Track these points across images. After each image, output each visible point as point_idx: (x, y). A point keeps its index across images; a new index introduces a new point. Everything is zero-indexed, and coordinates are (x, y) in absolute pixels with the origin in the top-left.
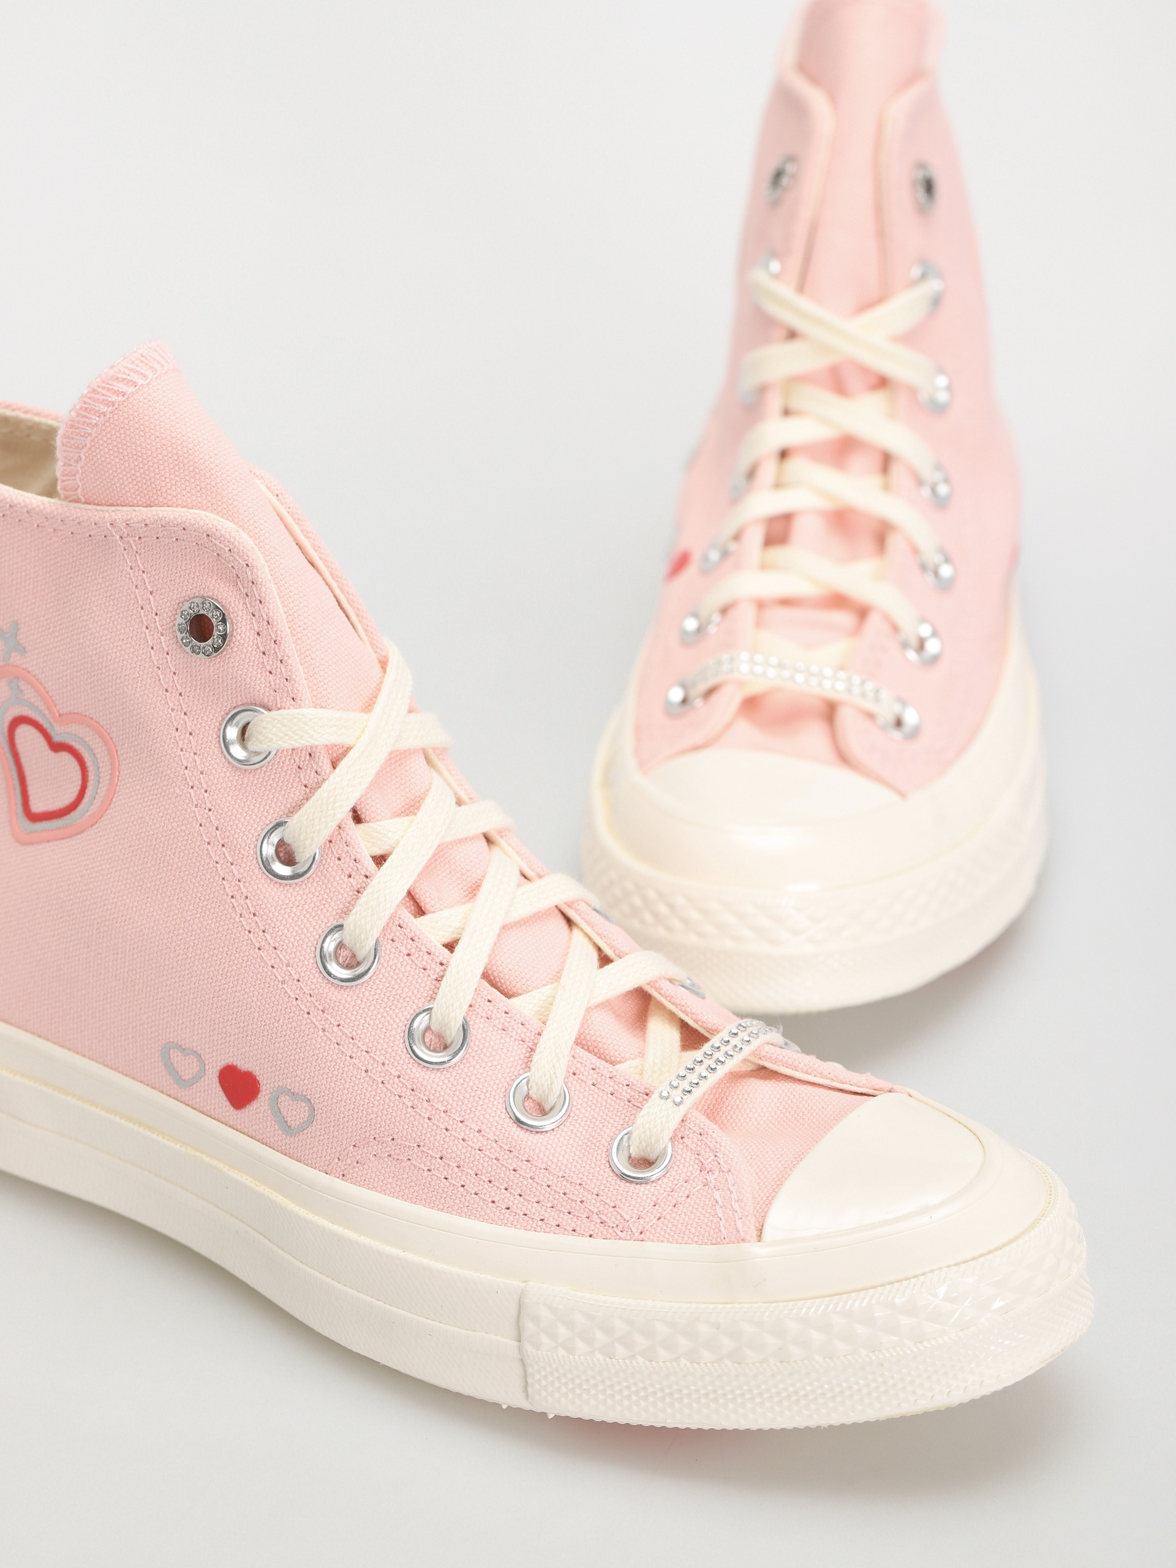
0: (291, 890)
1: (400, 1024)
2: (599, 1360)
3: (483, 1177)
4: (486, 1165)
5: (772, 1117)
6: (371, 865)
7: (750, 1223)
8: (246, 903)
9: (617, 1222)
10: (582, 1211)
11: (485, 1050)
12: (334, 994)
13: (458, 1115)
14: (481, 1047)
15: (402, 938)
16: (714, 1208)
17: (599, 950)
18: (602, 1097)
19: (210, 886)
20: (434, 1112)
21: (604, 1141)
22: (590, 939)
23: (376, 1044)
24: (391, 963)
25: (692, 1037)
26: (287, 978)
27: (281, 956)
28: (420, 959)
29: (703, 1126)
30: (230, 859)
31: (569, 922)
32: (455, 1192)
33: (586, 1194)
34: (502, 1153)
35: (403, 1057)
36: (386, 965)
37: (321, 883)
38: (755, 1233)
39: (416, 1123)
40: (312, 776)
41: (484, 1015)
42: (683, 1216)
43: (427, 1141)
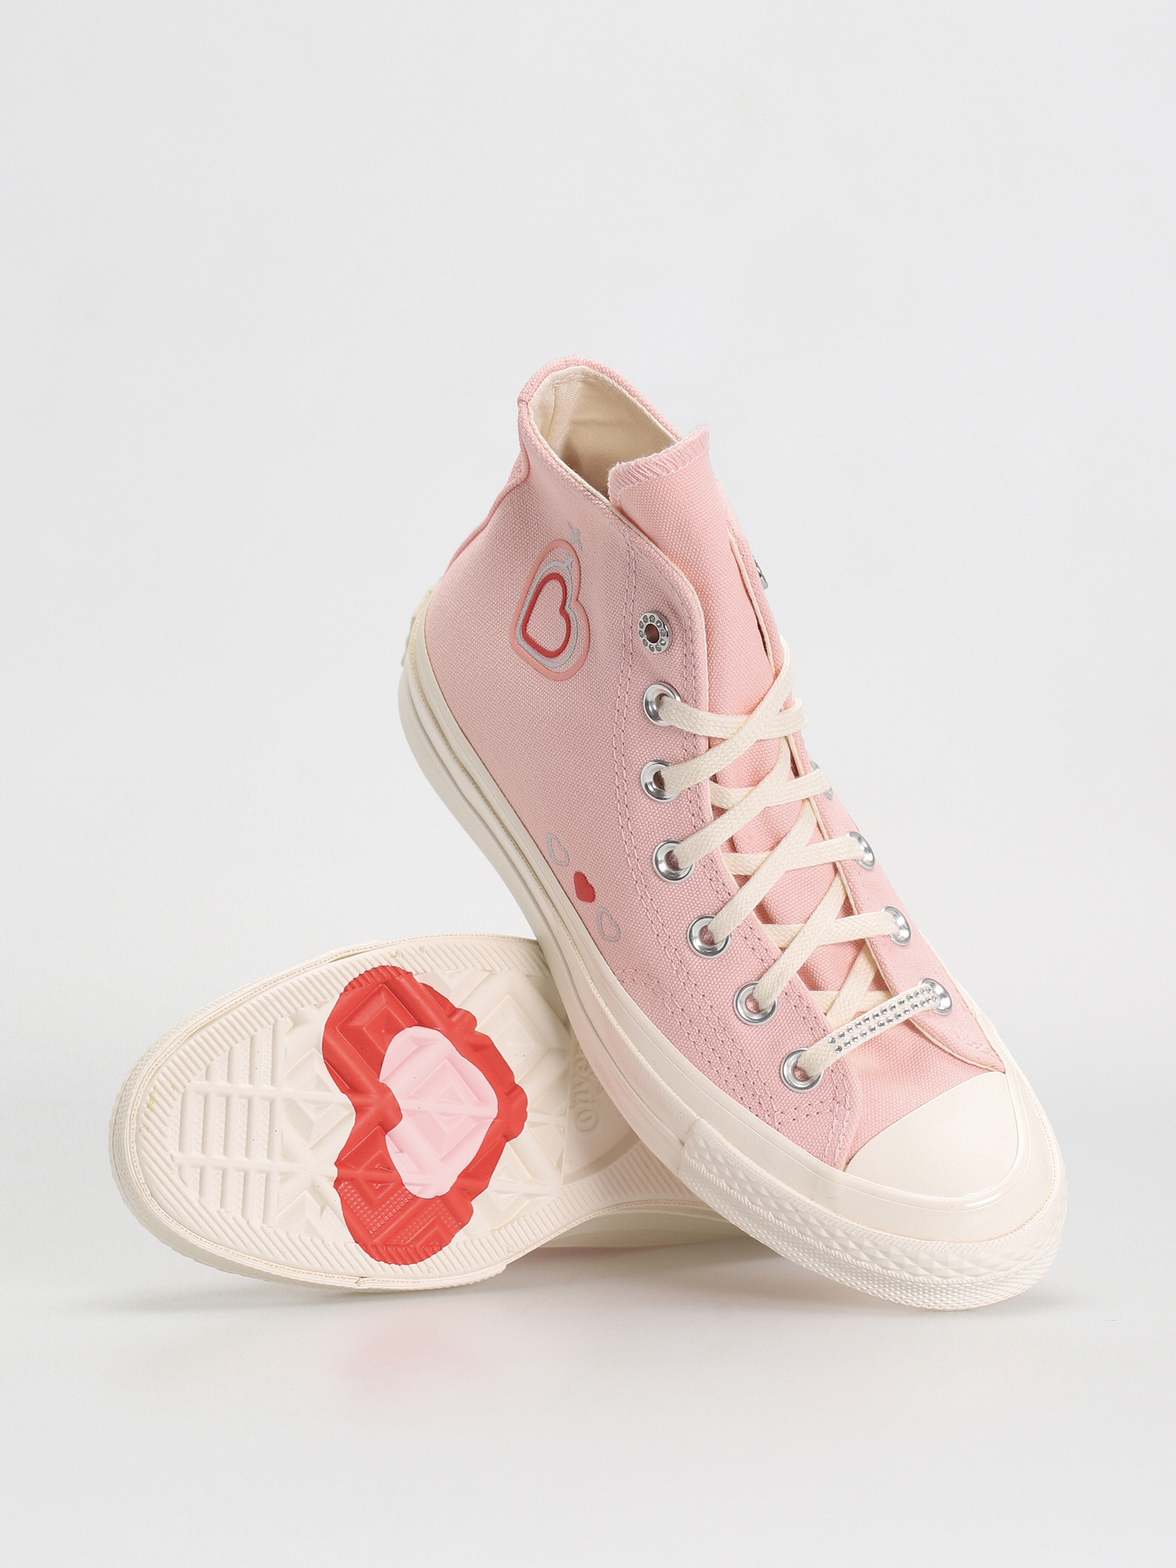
0: (654, 805)
1: (689, 919)
2: (723, 1185)
3: (702, 1036)
4: (707, 1029)
5: (904, 1063)
6: (709, 813)
7: (844, 1155)
8: (624, 796)
9: (768, 1109)
10: (751, 1089)
11: (735, 959)
12: (654, 880)
13: (702, 990)
14: (733, 955)
15: (710, 868)
16: (828, 1131)
17: (847, 898)
18: (797, 1018)
19: (607, 772)
20: (688, 982)
21: (783, 1050)
22: (844, 888)
23: (670, 923)
24: (697, 880)
25: (880, 983)
26: (631, 855)
27: (633, 840)
28: (717, 886)
29: (847, 1071)
30: (624, 766)
31: (836, 870)
32: (683, 1034)
33: (758, 1080)
34: (719, 1028)
35: (683, 939)
36: (694, 879)
37: (674, 810)
38: (843, 1165)
39: (675, 982)
40: (691, 747)
41: (744, 935)
42: (809, 1126)
43: (677, 996)
